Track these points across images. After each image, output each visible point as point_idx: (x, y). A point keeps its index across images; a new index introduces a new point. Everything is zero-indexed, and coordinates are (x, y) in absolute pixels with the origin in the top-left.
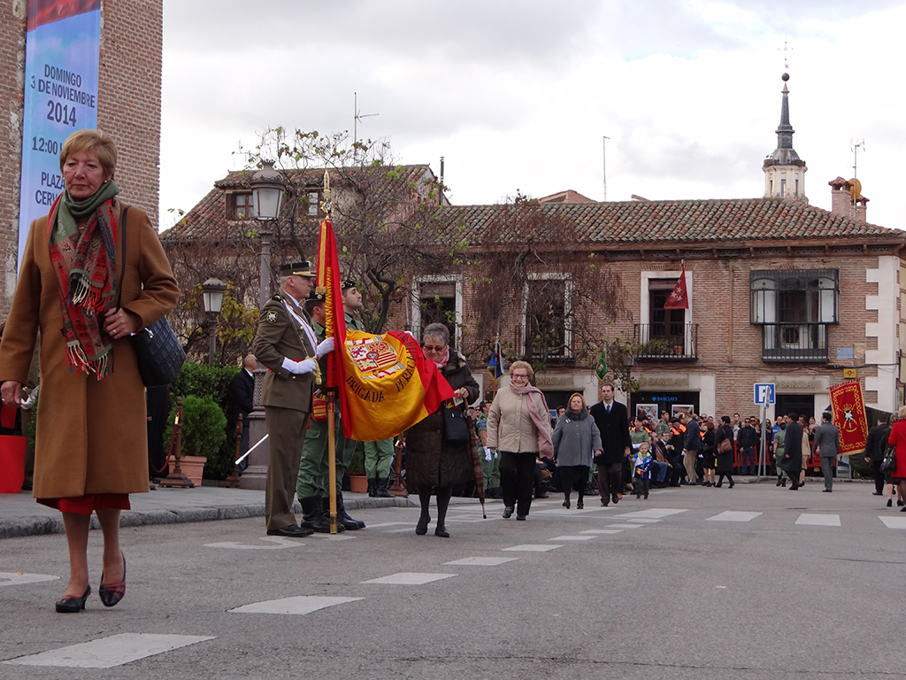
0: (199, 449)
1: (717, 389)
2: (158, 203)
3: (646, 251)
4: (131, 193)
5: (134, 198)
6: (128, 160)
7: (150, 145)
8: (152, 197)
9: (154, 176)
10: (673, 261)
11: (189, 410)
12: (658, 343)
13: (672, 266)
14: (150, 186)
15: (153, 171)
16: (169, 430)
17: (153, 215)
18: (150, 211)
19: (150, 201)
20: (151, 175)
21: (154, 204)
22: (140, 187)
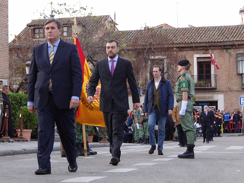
1: (225, 100)
3: (195, 47)
7: (5, 10)
8: (6, 30)
9: (6, 22)
10: (206, 50)
11: (25, 112)
12: (201, 82)
13: (206, 52)
14: (5, 26)
15: (6, 20)
16: (17, 120)
18: (5, 35)
19: (5, 32)
20: (5, 22)
21: (7, 33)
22: (1, 27)
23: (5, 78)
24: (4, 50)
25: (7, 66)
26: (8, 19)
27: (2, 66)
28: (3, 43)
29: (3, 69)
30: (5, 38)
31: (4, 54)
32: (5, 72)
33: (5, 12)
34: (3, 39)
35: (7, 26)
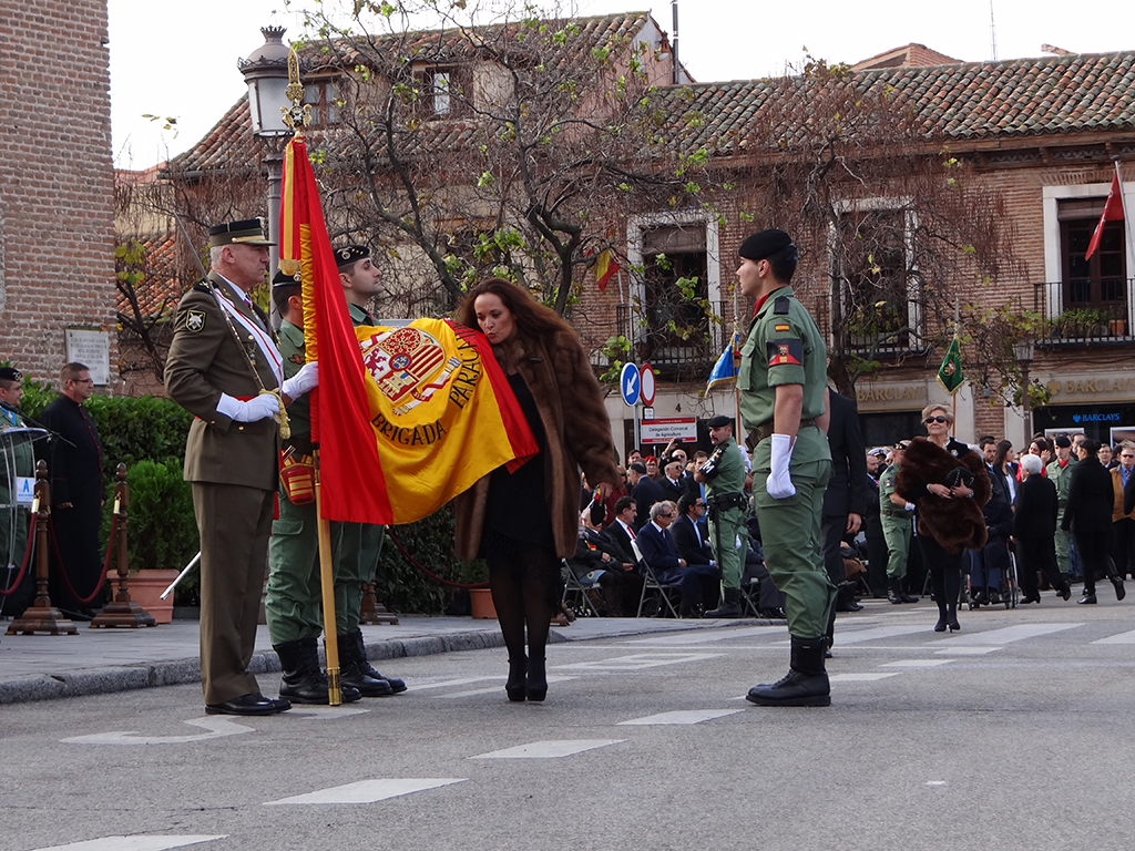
0: (162, 557)
2: (108, 112)
3: (1050, 149)
4: (56, 96)
5: (64, 106)
6: (49, 38)
7: (89, 8)
8: (97, 102)
9: (99, 63)
10: (1101, 165)
12: (1080, 315)
13: (1097, 174)
14: (92, 82)
15: (96, 55)
17: (100, 135)
18: (95, 127)
19: (94, 110)
20: (93, 63)
21: (101, 115)
22: (73, 86)
23: (98, 324)
24: (91, 194)
25: (108, 269)
26: (108, 50)
27: (82, 267)
28: (86, 162)
29: (87, 283)
30: (94, 138)
31: (91, 215)
32: (95, 296)
33: (91, 18)
34: (85, 145)
35: (101, 83)
